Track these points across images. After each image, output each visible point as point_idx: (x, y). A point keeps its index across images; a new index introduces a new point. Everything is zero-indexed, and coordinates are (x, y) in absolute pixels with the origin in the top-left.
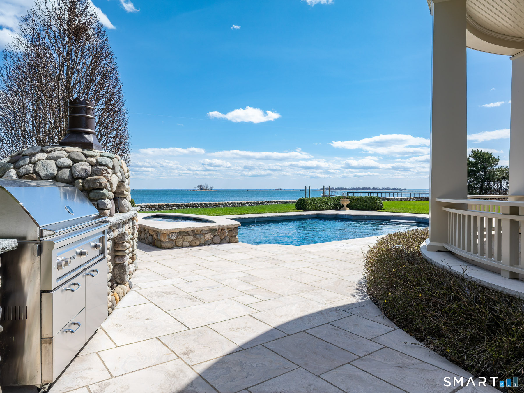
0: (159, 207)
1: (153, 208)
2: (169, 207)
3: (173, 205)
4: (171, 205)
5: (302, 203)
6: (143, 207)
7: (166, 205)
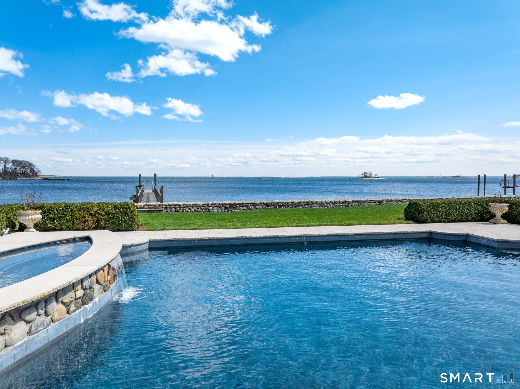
0: (230, 207)
1: (222, 207)
2: (243, 206)
3: (249, 203)
4: (246, 204)
5: (413, 210)
6: (210, 207)
7: (240, 204)
